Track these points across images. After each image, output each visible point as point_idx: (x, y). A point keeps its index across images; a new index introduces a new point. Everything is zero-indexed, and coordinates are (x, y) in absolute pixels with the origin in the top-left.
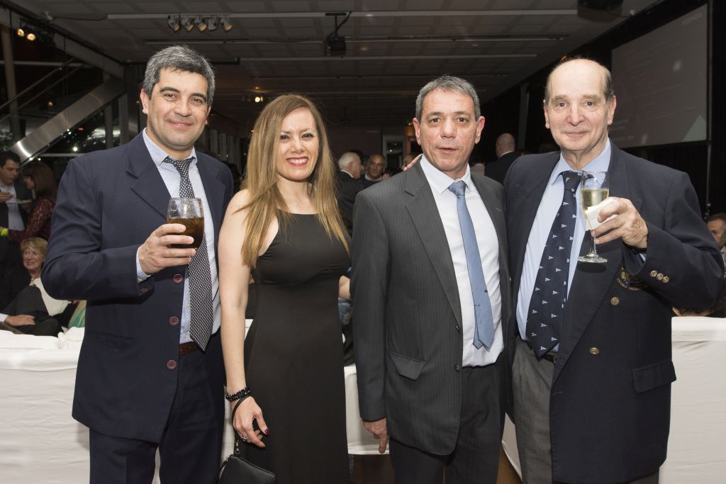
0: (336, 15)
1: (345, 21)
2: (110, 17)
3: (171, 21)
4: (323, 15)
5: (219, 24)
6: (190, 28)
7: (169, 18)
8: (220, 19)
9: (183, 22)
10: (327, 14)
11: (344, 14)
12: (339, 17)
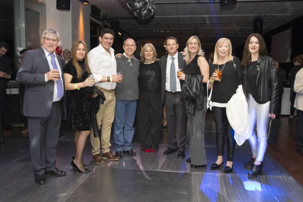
0: (196, 28)
1: (198, 30)
2: (139, 29)
3: (154, 30)
4: (192, 28)
5: (166, 31)
6: (158, 32)
7: (153, 29)
8: (166, 29)
9: (157, 30)
10: (194, 28)
11: (198, 28)
12: (196, 29)
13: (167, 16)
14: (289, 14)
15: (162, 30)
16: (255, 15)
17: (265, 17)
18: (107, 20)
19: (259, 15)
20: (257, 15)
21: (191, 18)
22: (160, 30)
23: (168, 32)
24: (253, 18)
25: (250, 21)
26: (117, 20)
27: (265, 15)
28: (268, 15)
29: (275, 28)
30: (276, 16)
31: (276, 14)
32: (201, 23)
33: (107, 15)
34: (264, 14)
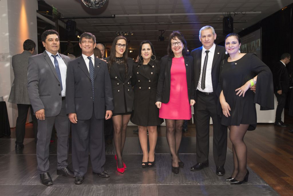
1: (164, 33)
2: (100, 32)
4: (158, 31)
5: (130, 34)
7: (116, 32)
8: (130, 32)
9: (120, 33)
10: (159, 31)
11: (164, 30)
12: (162, 31)
13: (129, 15)
14: (260, 12)
15: (126, 33)
16: (224, 13)
17: (235, 15)
18: (62, 20)
19: (229, 13)
20: (226, 13)
21: (156, 17)
22: (124, 33)
23: (132, 34)
24: (222, 17)
25: (219, 21)
26: (73, 20)
27: (235, 14)
28: (239, 13)
29: (243, 29)
30: (247, 14)
31: (247, 13)
32: (166, 24)
33: (60, 13)
34: (234, 12)
